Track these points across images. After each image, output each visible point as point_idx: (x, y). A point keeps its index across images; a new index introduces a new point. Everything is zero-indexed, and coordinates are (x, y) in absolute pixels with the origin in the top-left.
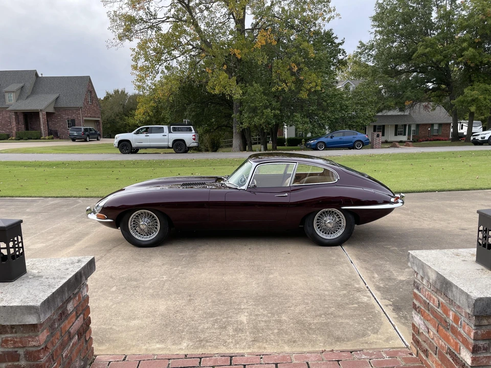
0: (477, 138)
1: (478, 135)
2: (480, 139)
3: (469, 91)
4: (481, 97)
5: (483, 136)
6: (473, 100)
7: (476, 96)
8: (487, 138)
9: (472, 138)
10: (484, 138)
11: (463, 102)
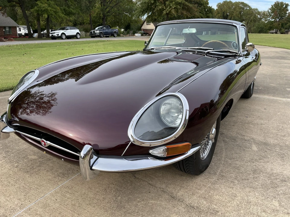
0: (54, 35)
1: (55, 33)
2: (56, 36)
3: (41, 4)
4: (49, 8)
5: (57, 34)
6: (44, 10)
7: (47, 8)
8: (60, 35)
9: (50, 35)
10: (58, 35)
11: (38, 11)
